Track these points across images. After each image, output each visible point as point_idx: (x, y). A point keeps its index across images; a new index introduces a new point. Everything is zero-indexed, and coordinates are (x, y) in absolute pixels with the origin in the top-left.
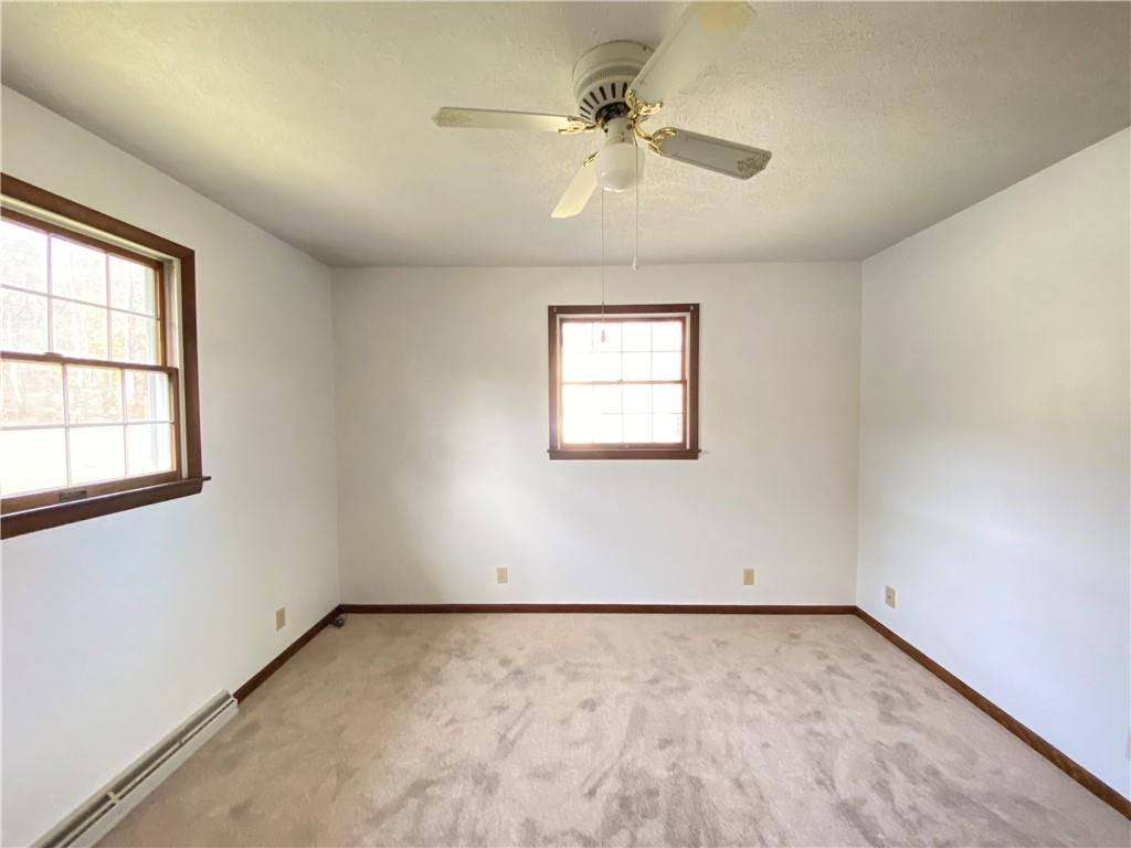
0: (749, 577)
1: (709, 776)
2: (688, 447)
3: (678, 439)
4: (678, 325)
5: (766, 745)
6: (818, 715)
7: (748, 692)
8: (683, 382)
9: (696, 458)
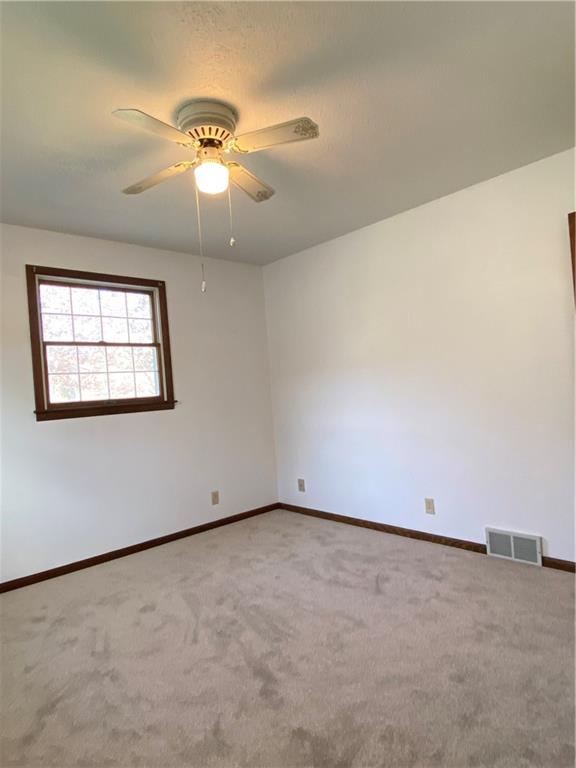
0: (215, 498)
1: (259, 602)
2: (166, 399)
3: (158, 394)
4: (147, 298)
5: (277, 577)
6: (293, 555)
7: (249, 561)
8: (155, 344)
9: (172, 408)
